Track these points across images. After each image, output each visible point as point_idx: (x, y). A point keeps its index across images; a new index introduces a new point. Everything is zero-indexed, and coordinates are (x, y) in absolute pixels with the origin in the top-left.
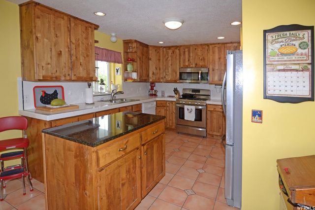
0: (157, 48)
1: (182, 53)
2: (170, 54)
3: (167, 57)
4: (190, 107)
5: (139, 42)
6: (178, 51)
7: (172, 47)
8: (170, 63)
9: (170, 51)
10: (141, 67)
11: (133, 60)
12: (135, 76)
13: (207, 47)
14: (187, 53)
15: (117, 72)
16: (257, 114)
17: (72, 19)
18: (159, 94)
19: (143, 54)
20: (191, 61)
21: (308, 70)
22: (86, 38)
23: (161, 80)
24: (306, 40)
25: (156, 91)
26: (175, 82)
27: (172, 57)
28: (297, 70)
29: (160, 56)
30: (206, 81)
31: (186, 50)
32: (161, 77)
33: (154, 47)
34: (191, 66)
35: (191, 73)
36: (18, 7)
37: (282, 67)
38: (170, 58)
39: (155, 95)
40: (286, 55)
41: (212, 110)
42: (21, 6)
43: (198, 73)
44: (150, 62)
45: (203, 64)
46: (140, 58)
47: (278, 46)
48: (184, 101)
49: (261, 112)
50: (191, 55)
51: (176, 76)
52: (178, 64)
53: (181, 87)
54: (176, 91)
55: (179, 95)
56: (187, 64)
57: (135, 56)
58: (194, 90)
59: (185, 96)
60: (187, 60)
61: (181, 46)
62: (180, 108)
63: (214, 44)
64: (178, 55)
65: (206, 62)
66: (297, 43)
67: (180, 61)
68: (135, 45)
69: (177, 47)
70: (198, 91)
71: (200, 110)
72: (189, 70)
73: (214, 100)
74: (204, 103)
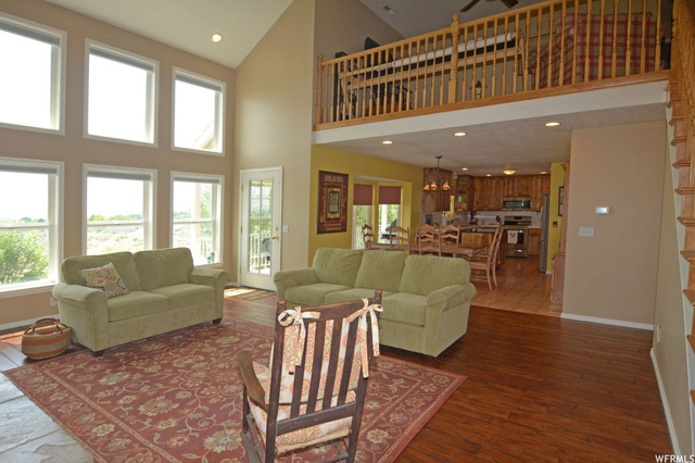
0: (482, 178)
1: (506, 183)
2: (494, 184)
3: (491, 186)
4: (513, 232)
5: (469, 176)
6: (502, 181)
7: (497, 177)
8: (493, 192)
9: (494, 181)
10: (469, 197)
11: (463, 192)
12: (463, 205)
13: (530, 178)
14: (511, 183)
18: (479, 223)
19: (470, 186)
20: (515, 190)
23: (484, 209)
25: (477, 220)
26: (498, 210)
27: (496, 186)
29: (484, 187)
30: (528, 209)
31: (511, 179)
32: (484, 205)
33: (478, 178)
34: (515, 195)
38: (494, 188)
39: (475, 223)
41: (533, 233)
42: (424, 169)
43: (521, 201)
44: (475, 192)
45: (527, 193)
46: (468, 190)
48: (507, 227)
49: (557, 222)
50: (515, 185)
51: (500, 204)
52: (502, 194)
53: (503, 215)
54: (498, 219)
55: (501, 222)
56: (510, 193)
57: (465, 189)
58: (516, 218)
59: (507, 223)
60: (511, 189)
62: (503, 233)
63: (537, 176)
64: (502, 185)
65: (529, 192)
67: (504, 191)
68: (465, 179)
69: (501, 177)
70: (520, 218)
71: (523, 234)
73: (536, 225)
74: (526, 228)
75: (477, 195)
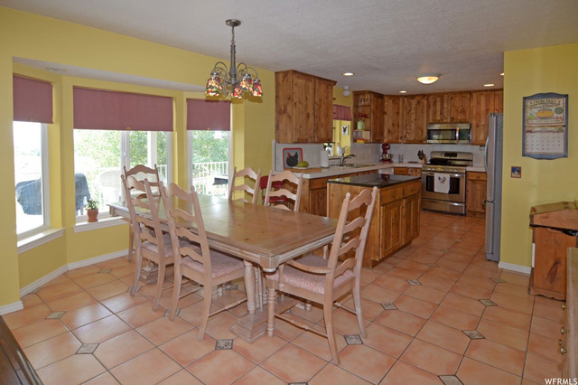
0: (396, 98)
1: (431, 104)
2: (413, 105)
3: (409, 108)
4: (442, 175)
5: (373, 93)
6: (425, 102)
7: (417, 95)
8: (413, 117)
9: (414, 102)
10: (375, 123)
11: (365, 116)
12: (367, 135)
13: (468, 96)
14: (439, 104)
15: (345, 130)
16: (516, 170)
17: (317, 80)
18: (395, 160)
19: (377, 108)
20: (445, 114)
21: (563, 131)
22: (327, 98)
23: (400, 141)
24: (561, 106)
25: (391, 155)
26: (421, 142)
27: (416, 109)
28: (552, 131)
29: (399, 109)
30: (466, 141)
31: (438, 99)
32: (400, 135)
33: (391, 97)
34: (445, 121)
35: (440, 130)
36: (274, 75)
37: (539, 129)
38: (413, 111)
39: (390, 161)
40: (543, 118)
41: (475, 178)
42: (277, 73)
43: (456, 130)
44: (386, 117)
45: (463, 117)
46: (374, 113)
47: (536, 110)
48: (433, 167)
49: (520, 168)
50: (445, 106)
51: (422, 134)
52: (425, 119)
53: (427, 149)
54: (421, 155)
55: (426, 160)
56: (438, 118)
57: (367, 111)
58: (447, 154)
59: (435, 162)
60: (438, 113)
61: (430, 95)
62: (427, 177)
63: (479, 91)
64: (425, 106)
65: (467, 115)
66: (553, 109)
67: (428, 115)
68: (368, 96)
69: (424, 96)
70: (454, 154)
71: (458, 179)
72: (436, 127)
73: (478, 166)
74: (463, 170)
75: (388, 122)
